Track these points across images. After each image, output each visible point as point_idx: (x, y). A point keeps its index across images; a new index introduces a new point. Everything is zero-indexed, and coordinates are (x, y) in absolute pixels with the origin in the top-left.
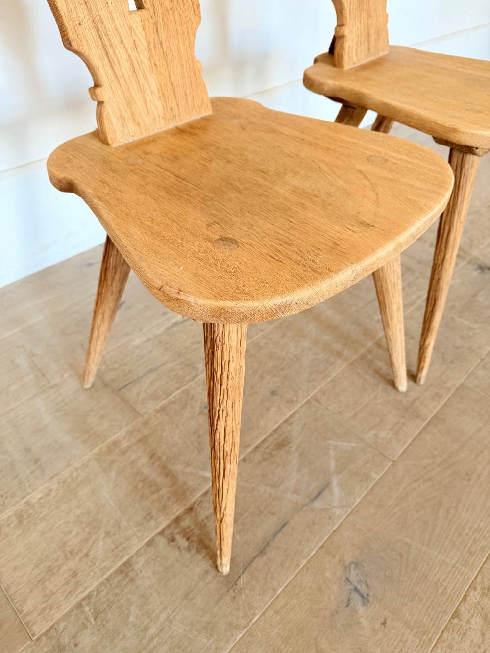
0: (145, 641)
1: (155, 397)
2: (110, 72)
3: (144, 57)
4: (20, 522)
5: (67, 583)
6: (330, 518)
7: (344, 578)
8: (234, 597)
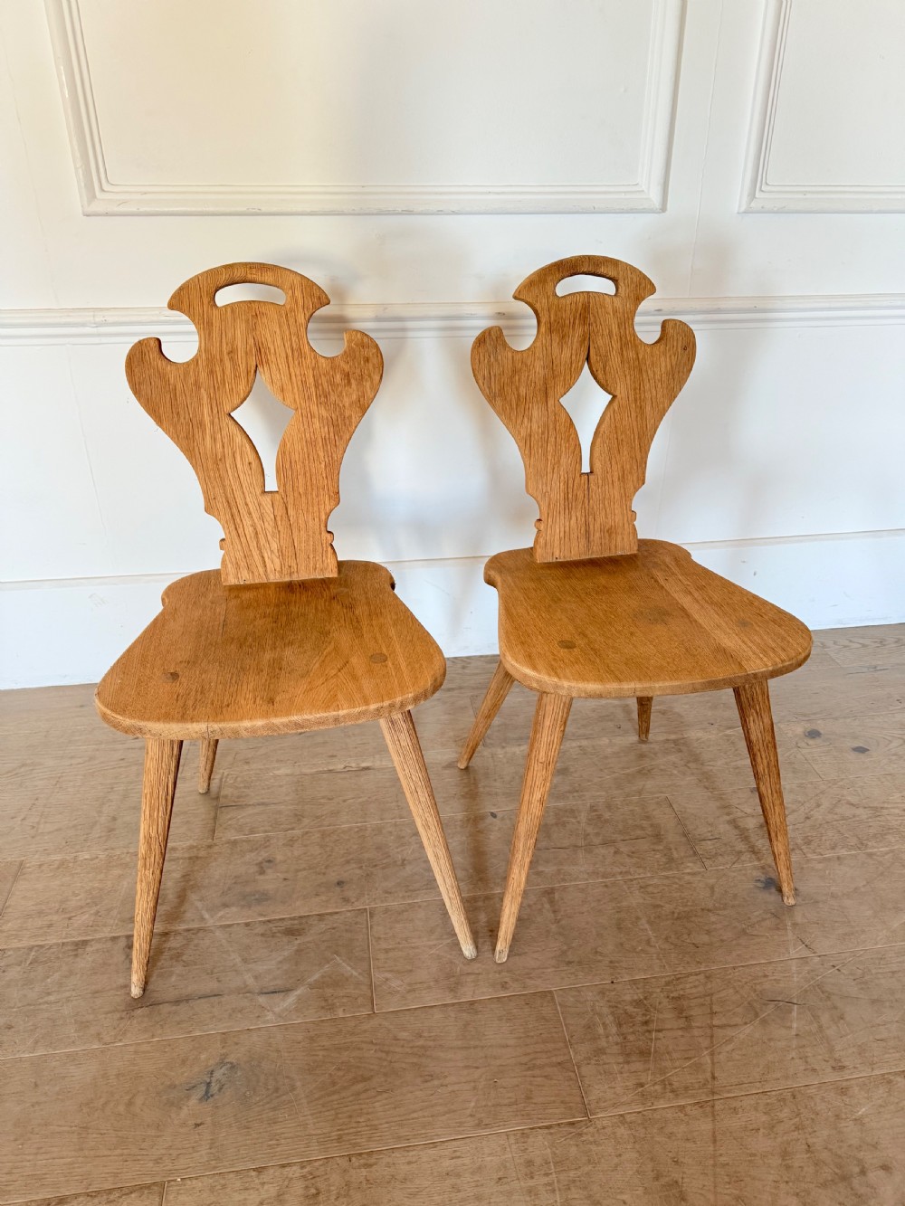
0: (41, 1001)
1: (240, 830)
2: (234, 532)
3: (269, 527)
4: (58, 868)
5: (41, 928)
6: (259, 1017)
7: (210, 1069)
8: (122, 1018)
